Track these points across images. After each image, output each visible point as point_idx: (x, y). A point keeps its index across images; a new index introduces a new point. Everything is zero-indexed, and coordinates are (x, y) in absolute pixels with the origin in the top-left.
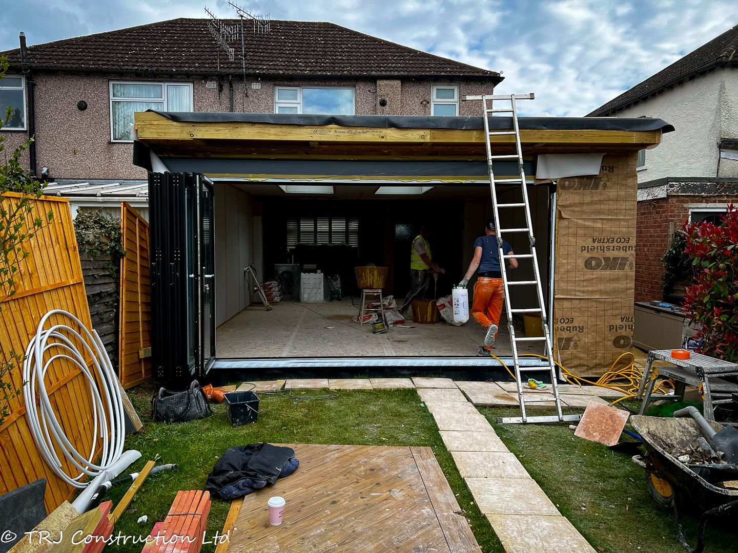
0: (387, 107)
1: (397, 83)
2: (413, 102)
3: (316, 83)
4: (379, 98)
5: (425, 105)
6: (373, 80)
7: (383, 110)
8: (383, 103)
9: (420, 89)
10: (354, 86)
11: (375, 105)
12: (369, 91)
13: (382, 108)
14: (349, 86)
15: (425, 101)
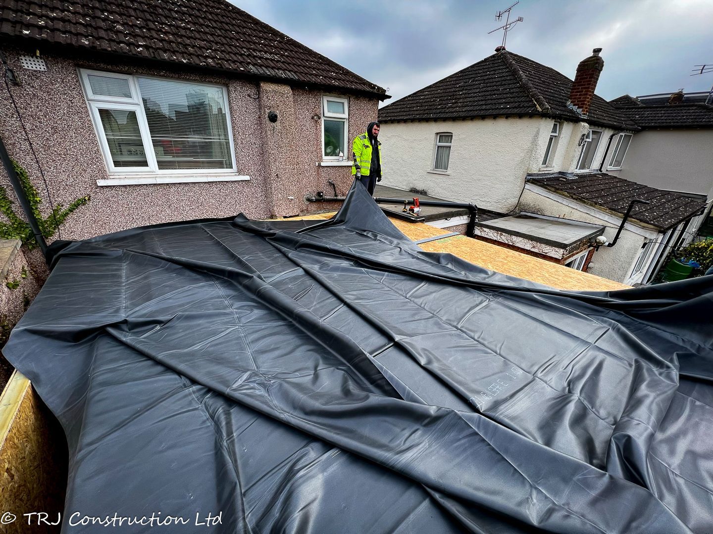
0: (278, 123)
1: (287, 90)
2: (304, 116)
3: (162, 74)
4: (267, 111)
5: (316, 121)
6: (254, 81)
7: (274, 128)
8: (273, 118)
9: (312, 100)
10: (227, 86)
11: (259, 117)
12: (249, 96)
13: (272, 124)
14: (216, 83)
15: (317, 115)
